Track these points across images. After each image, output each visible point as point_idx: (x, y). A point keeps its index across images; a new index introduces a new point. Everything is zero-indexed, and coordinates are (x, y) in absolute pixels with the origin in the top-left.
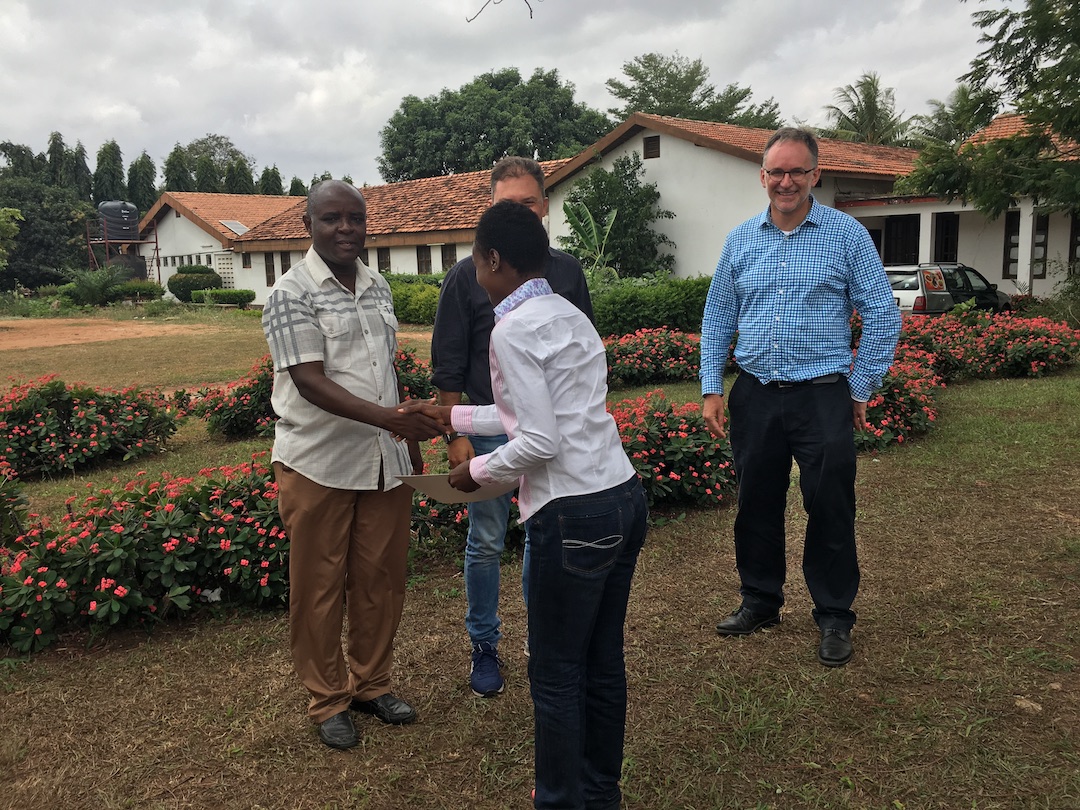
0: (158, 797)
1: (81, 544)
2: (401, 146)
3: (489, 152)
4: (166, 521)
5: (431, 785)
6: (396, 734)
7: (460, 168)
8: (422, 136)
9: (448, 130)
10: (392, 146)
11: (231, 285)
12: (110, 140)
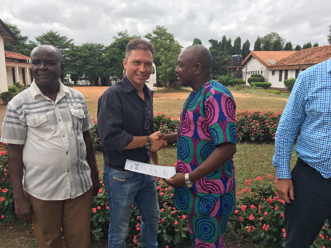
11: (267, 81)
12: (238, 37)
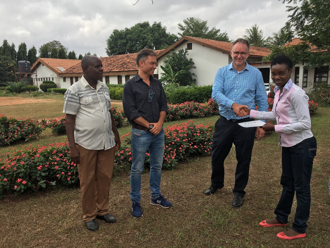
0: (36, 246)
1: (11, 167)
2: (113, 45)
3: (140, 47)
4: (38, 160)
5: (121, 241)
6: (110, 226)
7: (131, 51)
8: (119, 42)
9: (127, 40)
10: (110, 44)
11: (60, 87)
12: (23, 43)
